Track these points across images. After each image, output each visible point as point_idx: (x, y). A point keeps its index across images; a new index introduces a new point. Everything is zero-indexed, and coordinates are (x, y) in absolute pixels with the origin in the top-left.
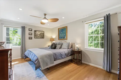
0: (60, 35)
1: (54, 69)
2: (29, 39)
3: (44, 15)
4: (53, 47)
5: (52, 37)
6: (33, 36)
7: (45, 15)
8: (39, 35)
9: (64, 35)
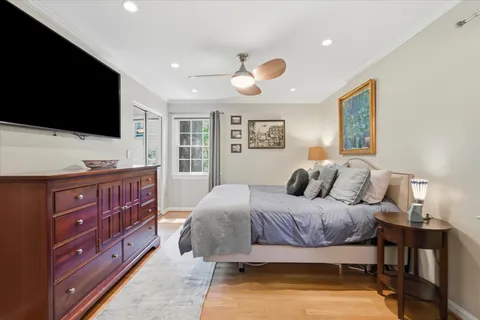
0: (348, 128)
1: (256, 281)
2: (232, 152)
3: (238, 58)
4: (294, 185)
5: (320, 141)
6: (244, 141)
7: (242, 60)
8: (263, 137)
9: (362, 130)
